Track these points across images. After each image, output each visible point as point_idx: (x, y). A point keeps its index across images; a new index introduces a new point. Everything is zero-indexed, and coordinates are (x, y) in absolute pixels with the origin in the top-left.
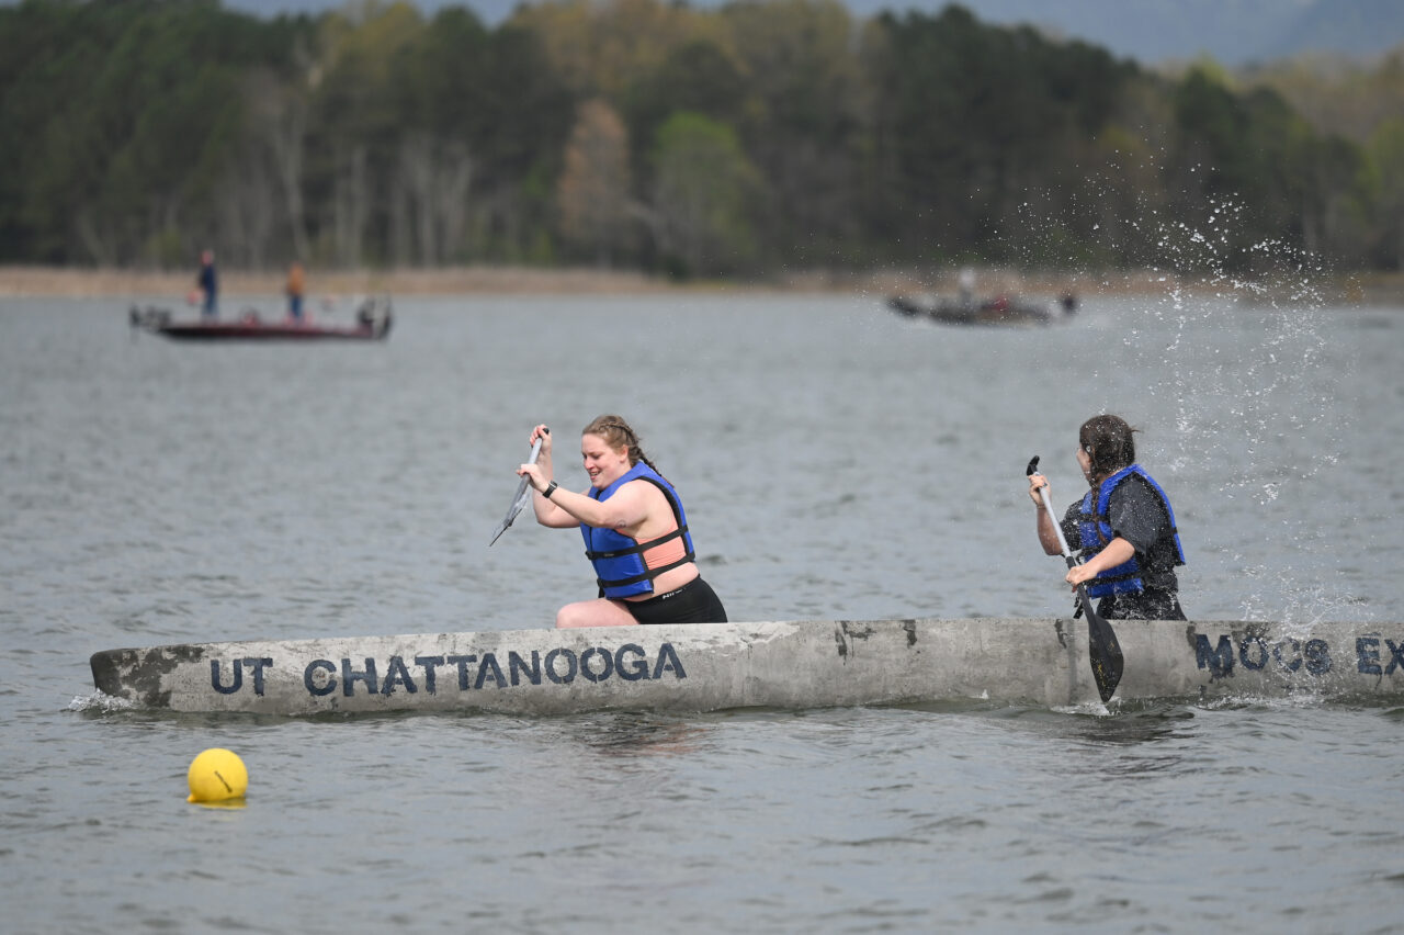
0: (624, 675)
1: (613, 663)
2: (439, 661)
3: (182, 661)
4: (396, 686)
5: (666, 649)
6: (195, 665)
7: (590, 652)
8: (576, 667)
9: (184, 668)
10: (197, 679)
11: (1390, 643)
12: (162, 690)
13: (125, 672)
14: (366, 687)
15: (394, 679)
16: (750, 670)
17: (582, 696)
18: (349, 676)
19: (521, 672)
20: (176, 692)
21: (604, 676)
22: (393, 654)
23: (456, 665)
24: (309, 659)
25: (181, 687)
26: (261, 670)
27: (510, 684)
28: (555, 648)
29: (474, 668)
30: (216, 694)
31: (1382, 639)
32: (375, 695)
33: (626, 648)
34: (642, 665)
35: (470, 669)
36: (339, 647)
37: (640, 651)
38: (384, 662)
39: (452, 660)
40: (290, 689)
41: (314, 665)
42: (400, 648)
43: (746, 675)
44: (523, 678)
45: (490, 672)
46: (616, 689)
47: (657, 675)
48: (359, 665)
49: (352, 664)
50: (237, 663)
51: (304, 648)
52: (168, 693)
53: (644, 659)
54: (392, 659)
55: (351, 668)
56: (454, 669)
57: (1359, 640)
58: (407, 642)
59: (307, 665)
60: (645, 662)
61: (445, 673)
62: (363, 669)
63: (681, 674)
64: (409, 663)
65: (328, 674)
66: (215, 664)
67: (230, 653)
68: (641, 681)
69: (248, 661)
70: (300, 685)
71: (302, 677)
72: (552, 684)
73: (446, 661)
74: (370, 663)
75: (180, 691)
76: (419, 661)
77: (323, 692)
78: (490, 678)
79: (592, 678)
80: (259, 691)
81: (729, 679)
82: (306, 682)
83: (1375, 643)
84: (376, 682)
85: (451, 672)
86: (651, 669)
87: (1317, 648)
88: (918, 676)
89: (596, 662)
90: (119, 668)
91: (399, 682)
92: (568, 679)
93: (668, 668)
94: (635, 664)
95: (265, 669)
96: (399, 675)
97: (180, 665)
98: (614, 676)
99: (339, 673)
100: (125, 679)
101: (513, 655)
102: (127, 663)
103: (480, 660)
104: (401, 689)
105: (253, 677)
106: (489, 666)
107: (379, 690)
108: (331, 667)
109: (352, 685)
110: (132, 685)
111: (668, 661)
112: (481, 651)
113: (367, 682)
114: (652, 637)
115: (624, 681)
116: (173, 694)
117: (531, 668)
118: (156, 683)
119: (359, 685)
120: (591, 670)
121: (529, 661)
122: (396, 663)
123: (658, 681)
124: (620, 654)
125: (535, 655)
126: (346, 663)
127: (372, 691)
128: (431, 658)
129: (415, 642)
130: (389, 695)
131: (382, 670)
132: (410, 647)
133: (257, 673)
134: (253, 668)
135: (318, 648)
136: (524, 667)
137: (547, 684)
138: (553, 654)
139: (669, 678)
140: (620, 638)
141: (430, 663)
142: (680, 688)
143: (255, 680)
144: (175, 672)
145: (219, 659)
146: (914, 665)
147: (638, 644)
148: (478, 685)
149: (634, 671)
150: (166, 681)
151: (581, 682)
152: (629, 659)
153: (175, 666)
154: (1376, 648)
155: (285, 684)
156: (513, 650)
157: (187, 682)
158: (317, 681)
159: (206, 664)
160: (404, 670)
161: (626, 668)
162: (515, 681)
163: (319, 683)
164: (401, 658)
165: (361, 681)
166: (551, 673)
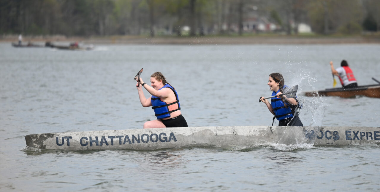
0: (161, 141)
1: (158, 138)
2: (114, 137)
3: (49, 137)
4: (103, 144)
5: (172, 134)
6: (52, 138)
7: (152, 135)
8: (149, 138)
9: (49, 139)
10: (52, 142)
11: (354, 132)
12: (44, 145)
13: (34, 140)
14: (95, 144)
15: (103, 142)
16: (193, 139)
17: (150, 146)
18: (91, 141)
19: (135, 140)
20: (47, 145)
21: (156, 141)
22: (102, 135)
23: (119, 138)
24: (81, 137)
25: (48, 144)
26: (69, 140)
27: (132, 143)
28: (144, 134)
29: (123, 139)
30: (57, 146)
31: (352, 131)
32: (98, 146)
33: (162, 134)
34: (166, 138)
35: (122, 139)
36: (89, 134)
37: (165, 135)
38: (100, 137)
39: (117, 137)
40: (76, 144)
41: (82, 138)
42: (104, 134)
43: (192, 140)
44: (136, 142)
45: (127, 140)
46: (159, 144)
47: (170, 141)
48: (94, 138)
49: (92, 138)
50: (63, 138)
51: (80, 134)
52: (45, 146)
53: (166, 136)
54: (102, 137)
55: (92, 139)
56: (118, 139)
57: (346, 131)
58: (106, 132)
59: (81, 138)
60: (166, 137)
61: (116, 140)
62: (95, 139)
63: (176, 140)
64: (107, 138)
65: (86, 141)
66: (57, 138)
67: (61, 135)
68: (165, 142)
69: (66, 137)
70: (79, 143)
71: (79, 141)
72: (143, 143)
73: (116, 137)
74: (97, 138)
75: (48, 145)
76: (109, 137)
77: (85, 145)
78: (127, 142)
79: (153, 141)
80: (68, 145)
81: (188, 142)
82: (80, 143)
83: (350, 132)
84: (98, 143)
85: (117, 140)
86: (168, 139)
87: (335, 133)
88: (235, 141)
89: (154, 137)
90: (33, 139)
91: (104, 143)
92: (147, 142)
93: (172, 139)
94: (164, 138)
95: (70, 139)
96: (104, 141)
97: (48, 138)
98: (159, 141)
99: (89, 140)
100: (35, 142)
101: (133, 136)
102: (34, 138)
103: (125, 137)
104: (104, 144)
105: (67, 141)
106: (127, 138)
107: (99, 145)
108: (87, 139)
109: (92, 143)
110: (36, 144)
111: (172, 137)
112: (125, 134)
113: (96, 143)
114: (168, 131)
115: (161, 142)
116: (46, 146)
117: (137, 139)
118: (42, 143)
119: (94, 143)
120: (153, 139)
121: (137, 137)
122: (103, 138)
123: (170, 142)
124: (160, 135)
125: (138, 135)
126: (90, 138)
127: (97, 145)
128: (112, 136)
129: (108, 132)
130: (101, 146)
131: (100, 139)
132: (107, 133)
133: (68, 140)
134: (67, 139)
135: (83, 134)
136: (136, 139)
137: (141, 143)
138: (143, 135)
139: (172, 141)
140: (160, 131)
141: (112, 138)
142: (175, 144)
143: (67, 142)
144: (47, 140)
145: (58, 137)
146: (234, 138)
147: (165, 133)
148: (124, 143)
149: (164, 140)
150: (45, 142)
151: (150, 143)
152: (162, 136)
153: (47, 139)
154: (350, 133)
155: (75, 143)
156: (133, 134)
157: (50, 143)
158: (83, 142)
159: (55, 138)
160: (105, 139)
161: (161, 139)
162: (134, 142)
163: (84, 143)
164: (104, 136)
165: (94, 142)
166: (142, 140)
